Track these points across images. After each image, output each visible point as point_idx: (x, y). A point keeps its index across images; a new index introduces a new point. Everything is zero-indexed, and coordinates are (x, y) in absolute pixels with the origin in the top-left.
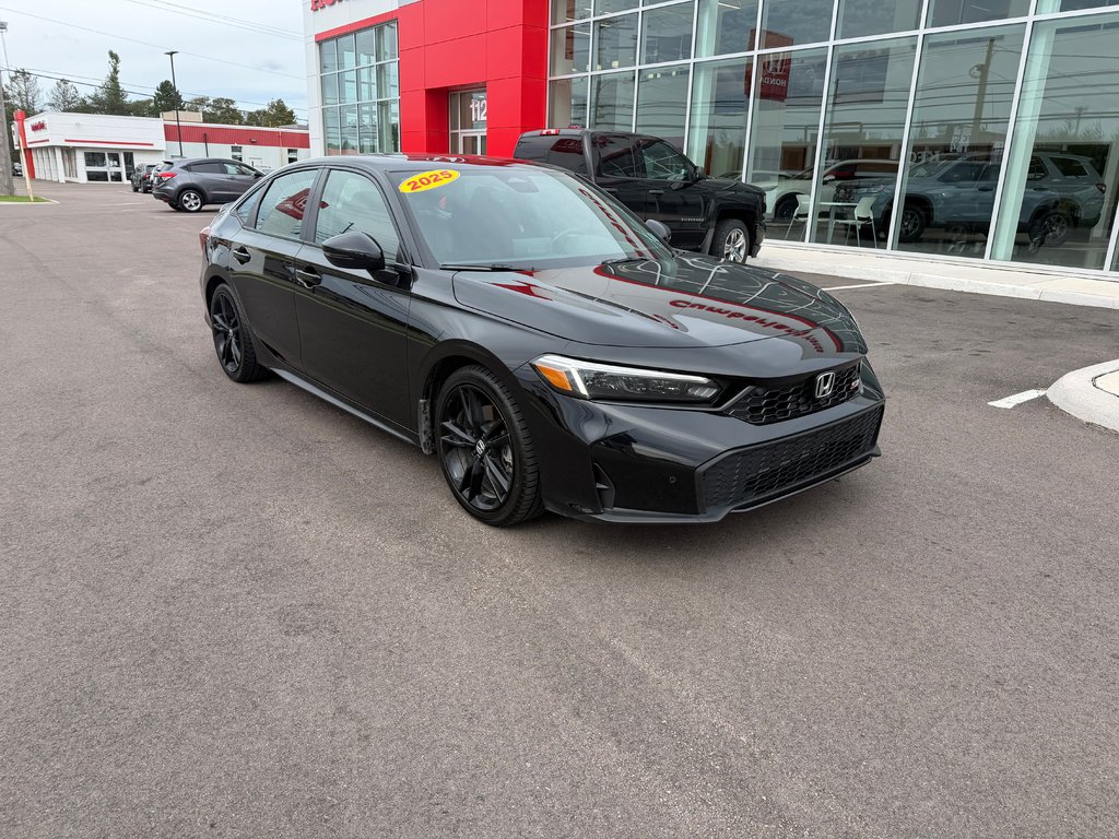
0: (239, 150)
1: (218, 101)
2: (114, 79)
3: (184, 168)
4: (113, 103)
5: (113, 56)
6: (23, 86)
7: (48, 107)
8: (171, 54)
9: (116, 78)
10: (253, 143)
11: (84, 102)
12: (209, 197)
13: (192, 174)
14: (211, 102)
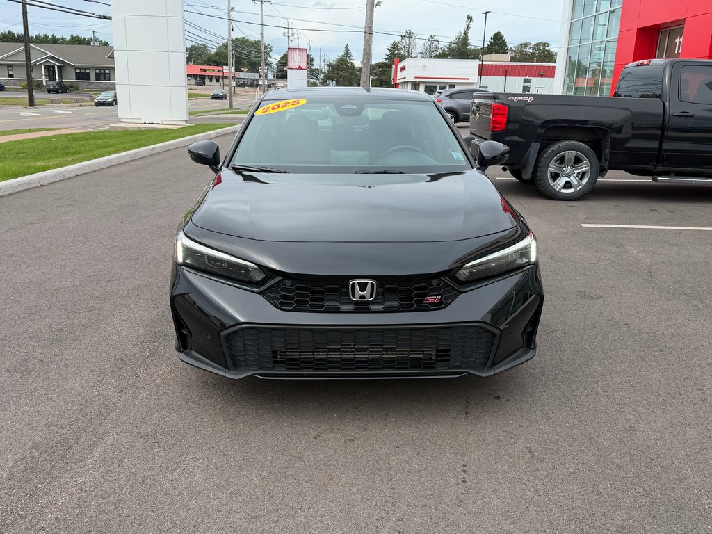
0: (528, 81)
1: (537, 45)
2: (466, 33)
3: (447, 96)
4: (461, 50)
5: (470, 18)
6: (408, 42)
7: (419, 55)
8: (486, 13)
9: (467, 33)
10: (541, 76)
11: (444, 50)
12: (461, 117)
13: (451, 101)
14: (532, 45)
